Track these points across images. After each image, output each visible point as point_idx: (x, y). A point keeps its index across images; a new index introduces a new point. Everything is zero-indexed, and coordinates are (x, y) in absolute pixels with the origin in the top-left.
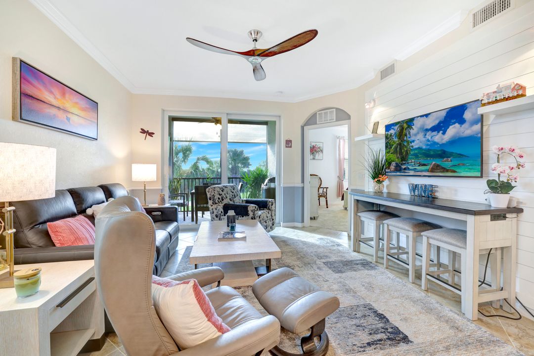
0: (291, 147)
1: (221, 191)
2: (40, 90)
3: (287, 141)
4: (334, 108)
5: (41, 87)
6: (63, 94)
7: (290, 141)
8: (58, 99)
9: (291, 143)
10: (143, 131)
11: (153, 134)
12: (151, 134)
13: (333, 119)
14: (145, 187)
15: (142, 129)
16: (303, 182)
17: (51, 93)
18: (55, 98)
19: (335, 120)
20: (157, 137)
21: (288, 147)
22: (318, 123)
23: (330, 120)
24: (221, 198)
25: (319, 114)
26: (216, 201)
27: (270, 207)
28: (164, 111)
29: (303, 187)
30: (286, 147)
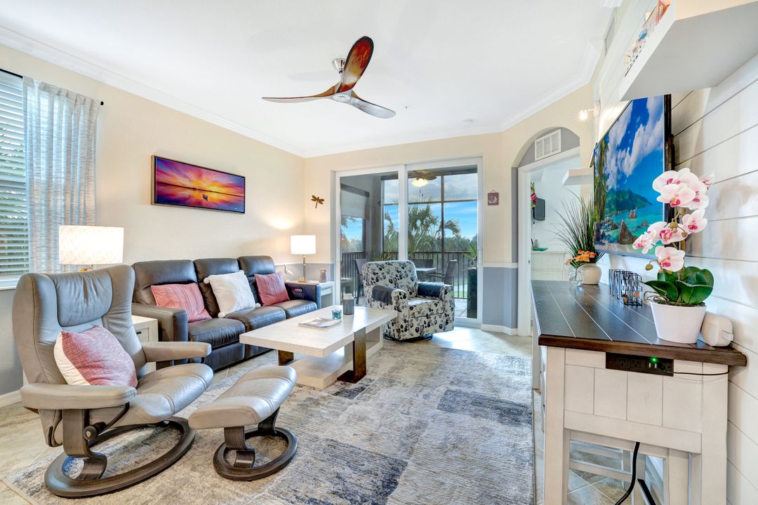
0: (497, 204)
1: (378, 269)
2: (174, 177)
3: (490, 195)
4: (558, 128)
5: (175, 174)
6: (200, 176)
7: (496, 195)
8: (193, 181)
9: (498, 197)
10: (315, 199)
11: (323, 200)
12: (321, 201)
13: (557, 149)
14: (304, 261)
15: (313, 196)
16: (516, 258)
17: (186, 177)
18: (190, 180)
19: (560, 150)
20: (327, 203)
21: (493, 204)
22: (536, 159)
23: (553, 151)
24: (375, 278)
25: (537, 143)
26: (370, 283)
27: (443, 296)
28: (335, 172)
29: (517, 269)
30: (489, 204)
